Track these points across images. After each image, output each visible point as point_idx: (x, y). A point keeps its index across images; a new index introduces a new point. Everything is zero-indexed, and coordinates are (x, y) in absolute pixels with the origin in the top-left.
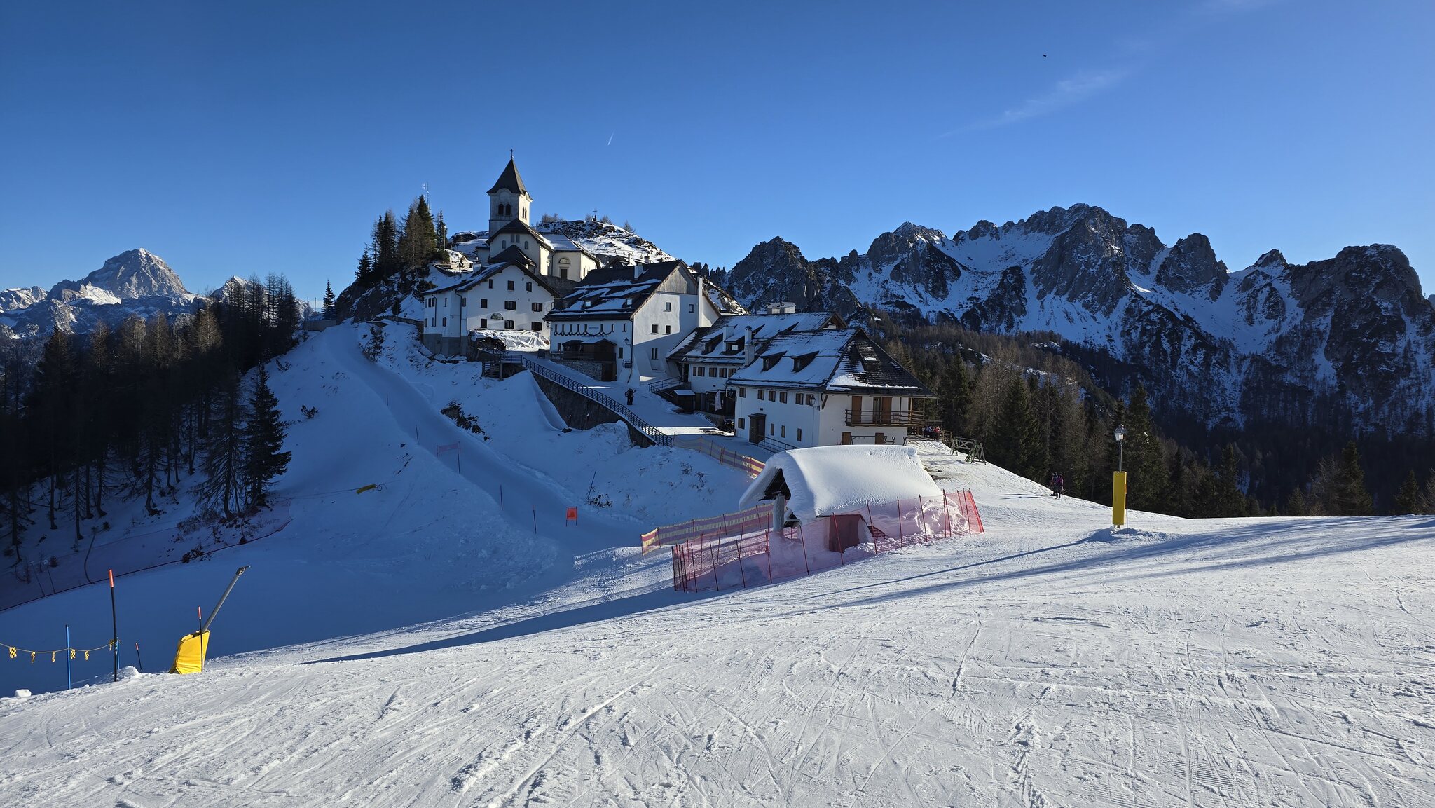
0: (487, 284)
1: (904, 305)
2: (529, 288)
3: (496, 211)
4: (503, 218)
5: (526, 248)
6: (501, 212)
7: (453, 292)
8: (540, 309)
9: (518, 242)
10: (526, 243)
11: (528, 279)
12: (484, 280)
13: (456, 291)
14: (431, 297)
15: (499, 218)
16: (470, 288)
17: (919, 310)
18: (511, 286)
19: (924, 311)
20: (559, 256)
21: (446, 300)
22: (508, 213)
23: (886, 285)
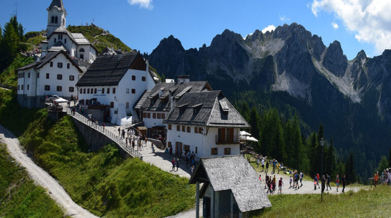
0: (49, 64)
2: (68, 67)
3: (51, 20)
4: (54, 24)
5: (65, 42)
6: (53, 21)
7: (33, 69)
8: (73, 80)
9: (62, 39)
10: (65, 40)
11: (68, 62)
12: (48, 62)
13: (35, 69)
14: (22, 72)
15: (52, 24)
16: (41, 67)
17: (232, 79)
18: (60, 65)
19: (234, 79)
20: (80, 47)
21: (29, 74)
22: (56, 22)
23: (218, 65)
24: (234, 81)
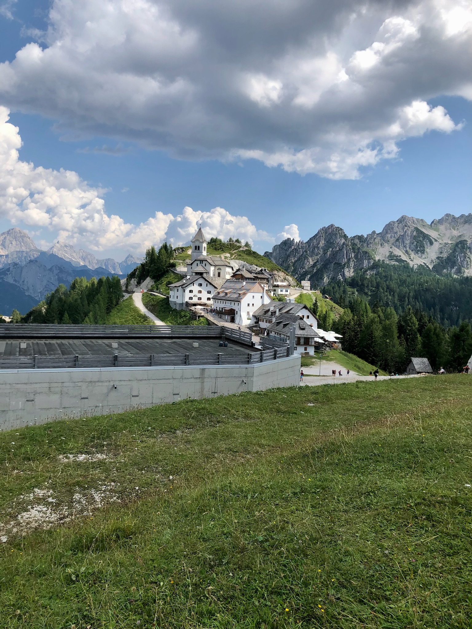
1: (401, 261)
2: (207, 285)
4: (197, 251)
5: (205, 266)
6: (195, 249)
7: (180, 287)
8: (210, 293)
9: (202, 264)
10: (205, 264)
11: (206, 282)
12: (192, 283)
13: (182, 287)
14: (173, 288)
15: (195, 251)
16: (187, 286)
17: (408, 264)
18: (200, 285)
19: (411, 264)
20: (217, 267)
21: (178, 290)
22: (199, 249)
23: (391, 250)
24: (411, 266)
